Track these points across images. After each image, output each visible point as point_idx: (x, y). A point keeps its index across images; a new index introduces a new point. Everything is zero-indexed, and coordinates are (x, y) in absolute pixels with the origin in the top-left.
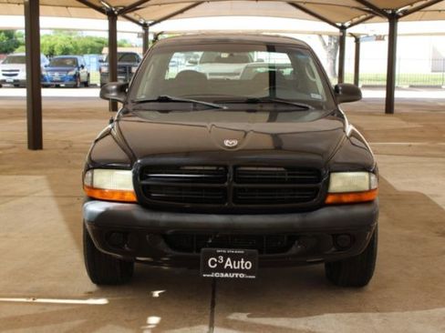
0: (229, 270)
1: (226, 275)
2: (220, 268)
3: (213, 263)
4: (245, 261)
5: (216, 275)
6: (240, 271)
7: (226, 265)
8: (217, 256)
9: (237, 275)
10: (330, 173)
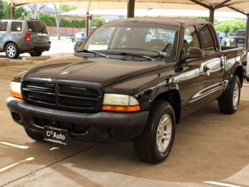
0: (55, 139)
1: (54, 141)
2: (51, 137)
3: (49, 134)
4: (62, 135)
5: (50, 140)
6: (60, 140)
7: (54, 136)
8: (50, 130)
9: (59, 142)
10: (104, 93)
